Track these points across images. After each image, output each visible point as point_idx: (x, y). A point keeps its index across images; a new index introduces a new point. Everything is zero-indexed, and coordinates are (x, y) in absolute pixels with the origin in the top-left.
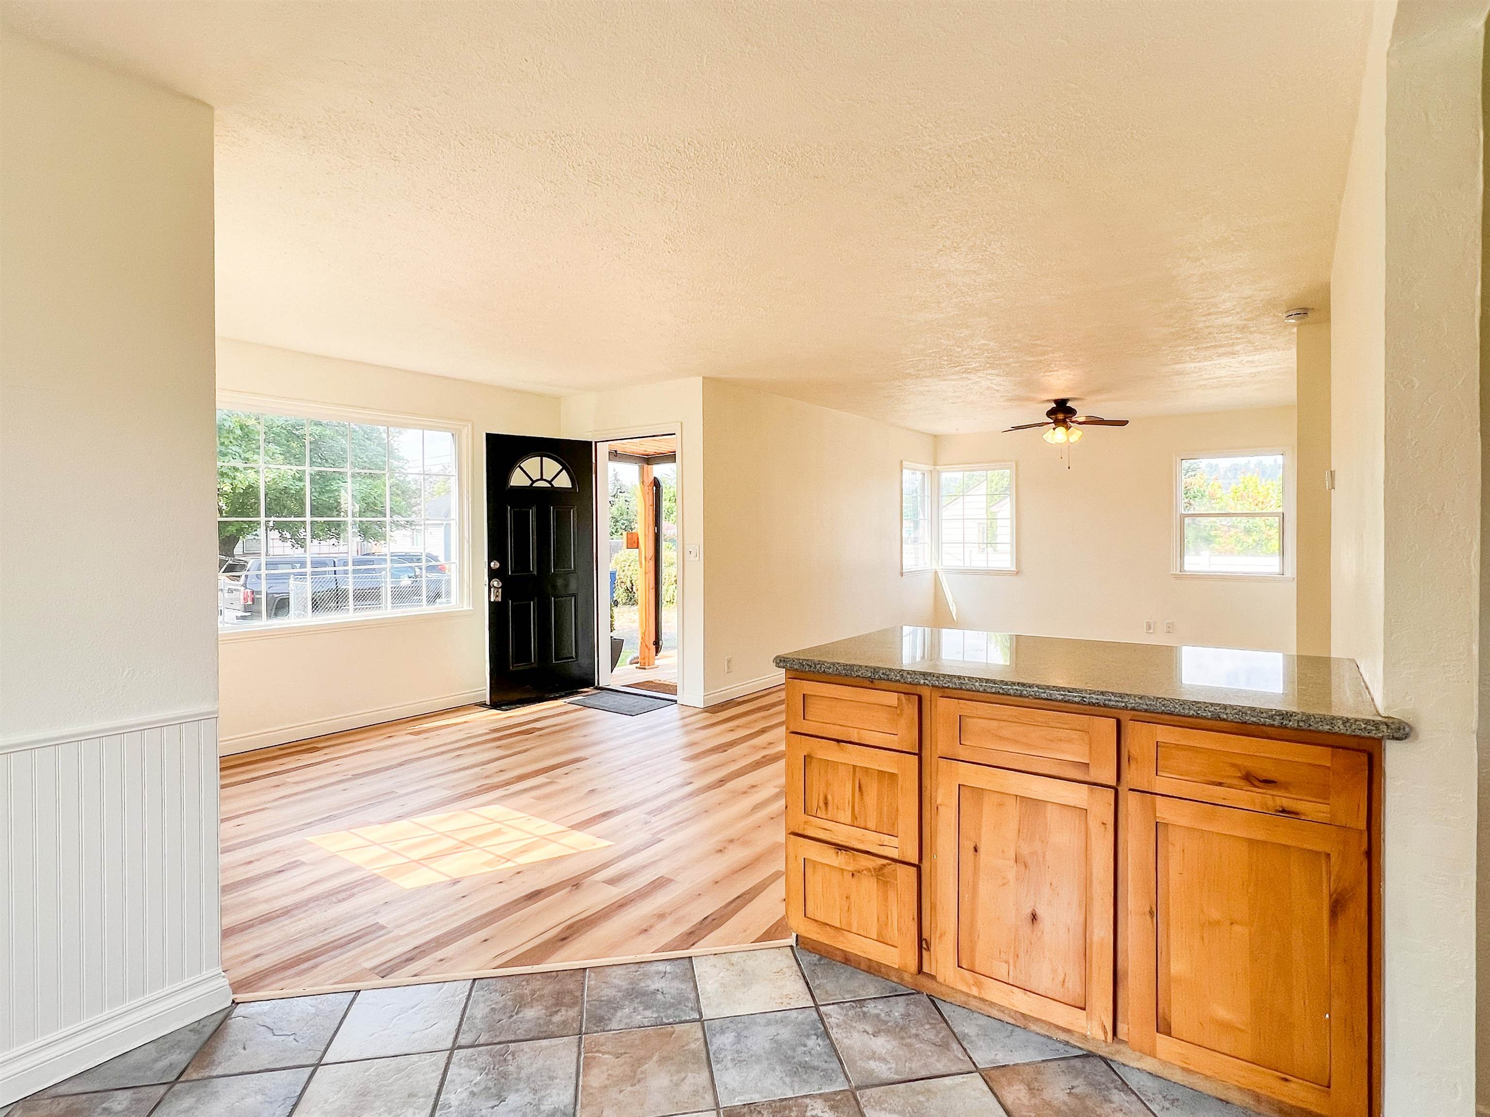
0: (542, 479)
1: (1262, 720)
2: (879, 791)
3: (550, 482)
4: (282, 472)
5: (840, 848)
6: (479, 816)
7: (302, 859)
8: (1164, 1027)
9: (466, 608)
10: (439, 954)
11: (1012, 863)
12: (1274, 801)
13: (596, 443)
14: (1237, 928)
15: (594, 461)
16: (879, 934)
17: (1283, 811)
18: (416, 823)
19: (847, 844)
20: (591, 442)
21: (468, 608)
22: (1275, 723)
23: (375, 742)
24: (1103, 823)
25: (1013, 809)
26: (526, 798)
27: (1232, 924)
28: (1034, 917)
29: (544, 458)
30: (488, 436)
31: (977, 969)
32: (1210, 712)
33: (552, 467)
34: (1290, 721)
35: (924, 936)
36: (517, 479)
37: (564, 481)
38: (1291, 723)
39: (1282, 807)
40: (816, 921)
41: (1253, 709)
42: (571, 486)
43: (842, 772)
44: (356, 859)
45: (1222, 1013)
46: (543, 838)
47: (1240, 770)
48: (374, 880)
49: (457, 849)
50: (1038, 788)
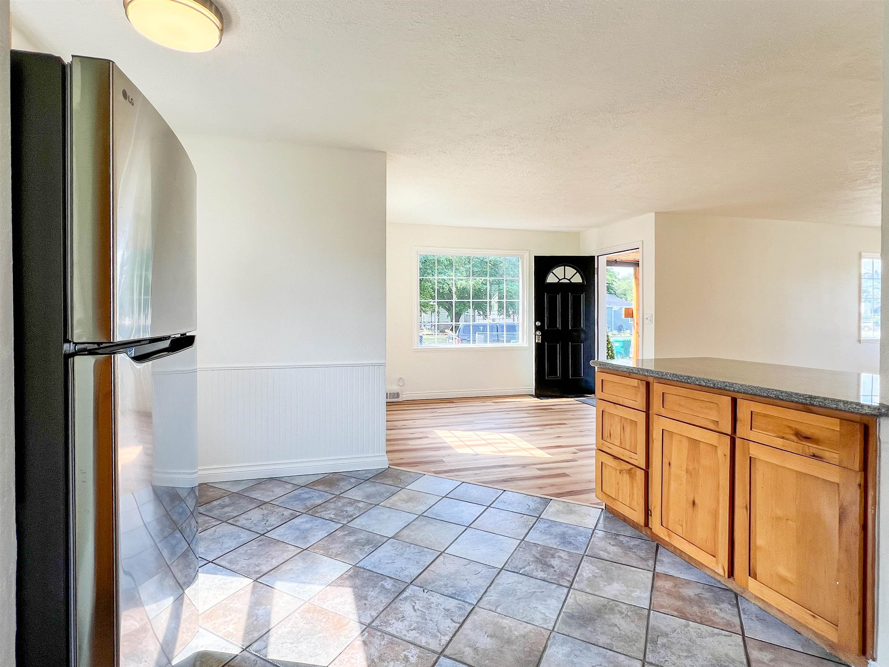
0: (565, 278)
1: (800, 400)
2: (631, 430)
3: (569, 280)
4: (477, 281)
5: (615, 458)
6: (501, 436)
7: (429, 436)
8: (752, 573)
9: (525, 345)
10: (457, 473)
11: (685, 473)
12: (809, 449)
13: (598, 256)
14: (790, 522)
15: (596, 267)
16: (630, 504)
17: (814, 456)
18: (476, 434)
19: (617, 456)
20: (594, 256)
21: (526, 346)
22: (807, 402)
23: (477, 403)
24: (725, 455)
25: (685, 443)
26: (526, 434)
27: (787, 520)
28: (694, 503)
29: (566, 267)
30: (535, 257)
31: (670, 528)
32: (774, 394)
33: (570, 271)
34: (815, 401)
35: (649, 508)
36: (551, 279)
37: (578, 279)
38: (815, 403)
39: (813, 453)
40: (605, 493)
41: (797, 394)
42: (582, 282)
43: (617, 419)
44: (446, 440)
45: (783, 571)
46: (523, 449)
47: (792, 430)
48: (449, 448)
49: (485, 445)
50: (697, 434)
